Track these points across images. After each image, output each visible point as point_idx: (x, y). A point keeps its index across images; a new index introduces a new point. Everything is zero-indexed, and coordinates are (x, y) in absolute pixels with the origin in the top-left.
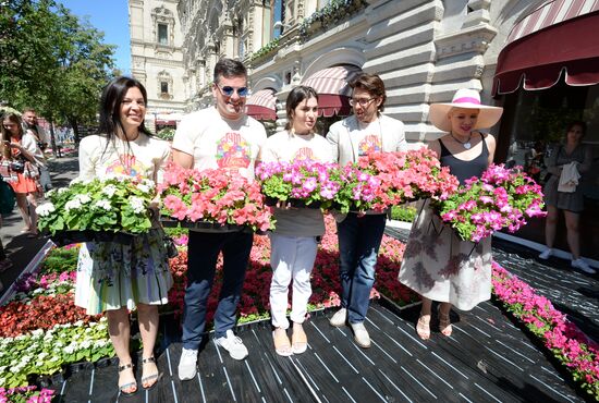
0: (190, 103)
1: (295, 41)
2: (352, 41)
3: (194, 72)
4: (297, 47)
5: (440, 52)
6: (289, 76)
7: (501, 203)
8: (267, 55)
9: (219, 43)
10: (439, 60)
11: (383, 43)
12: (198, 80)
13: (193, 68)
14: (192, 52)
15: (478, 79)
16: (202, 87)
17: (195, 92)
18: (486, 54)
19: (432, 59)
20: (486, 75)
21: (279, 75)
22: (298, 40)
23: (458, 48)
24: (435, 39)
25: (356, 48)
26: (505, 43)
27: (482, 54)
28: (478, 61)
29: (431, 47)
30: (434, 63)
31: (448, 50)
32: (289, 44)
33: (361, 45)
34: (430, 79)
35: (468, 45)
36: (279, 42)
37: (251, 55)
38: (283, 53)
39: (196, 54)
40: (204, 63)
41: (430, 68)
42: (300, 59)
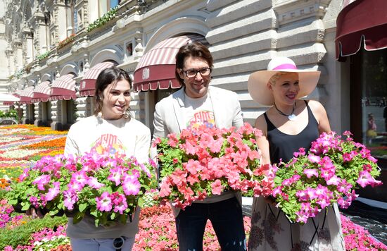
0: (15, 80)
1: (134, 10)
2: (194, 11)
3: (20, 44)
4: (137, 17)
5: (281, 19)
6: (130, 47)
7: (326, 175)
8: (104, 25)
9: (48, 14)
10: (280, 26)
11: (224, 11)
12: (24, 54)
13: (19, 41)
14: (17, 22)
15: (321, 42)
16: (30, 61)
17: (21, 67)
18: (325, 18)
19: (274, 26)
20: (328, 38)
21: (120, 47)
22: (138, 10)
23: (297, 14)
24: (274, 6)
25: (199, 17)
26: (342, 6)
27: (321, 18)
28: (318, 25)
29: (271, 14)
30: (276, 29)
31: (288, 16)
32: (128, 14)
33: (202, 14)
34: (274, 46)
35: (307, 11)
36: (117, 12)
37: (87, 26)
38: (121, 23)
39: (22, 26)
40: (32, 34)
41: (273, 35)
42: (142, 29)
